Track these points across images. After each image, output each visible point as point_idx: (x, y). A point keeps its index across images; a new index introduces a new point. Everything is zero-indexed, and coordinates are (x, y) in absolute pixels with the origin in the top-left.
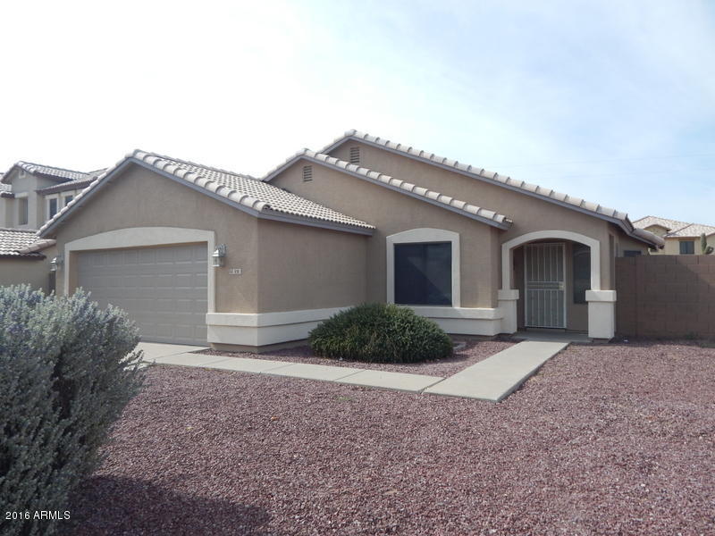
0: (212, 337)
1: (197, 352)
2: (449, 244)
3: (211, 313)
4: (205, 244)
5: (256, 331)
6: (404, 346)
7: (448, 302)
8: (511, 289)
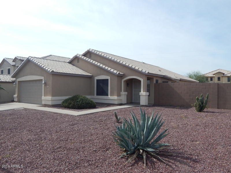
0: (43, 103)
1: (39, 106)
2: (108, 80)
3: (43, 97)
4: (42, 80)
5: (51, 101)
6: (79, 105)
7: (107, 95)
8: (124, 91)
